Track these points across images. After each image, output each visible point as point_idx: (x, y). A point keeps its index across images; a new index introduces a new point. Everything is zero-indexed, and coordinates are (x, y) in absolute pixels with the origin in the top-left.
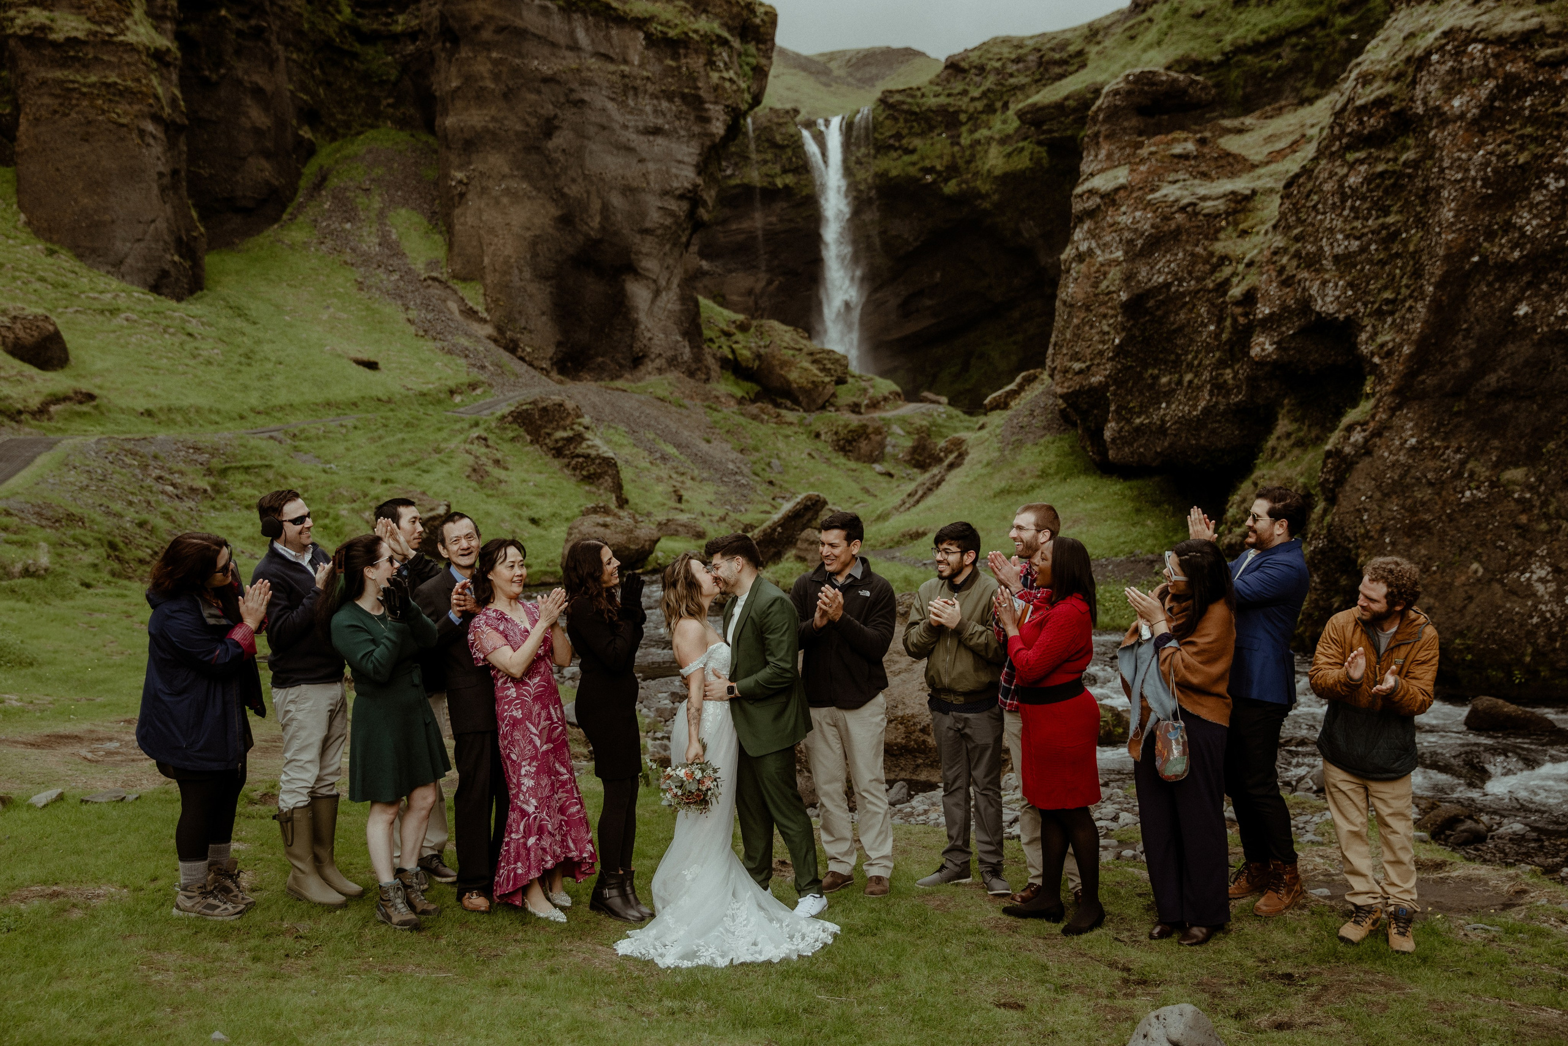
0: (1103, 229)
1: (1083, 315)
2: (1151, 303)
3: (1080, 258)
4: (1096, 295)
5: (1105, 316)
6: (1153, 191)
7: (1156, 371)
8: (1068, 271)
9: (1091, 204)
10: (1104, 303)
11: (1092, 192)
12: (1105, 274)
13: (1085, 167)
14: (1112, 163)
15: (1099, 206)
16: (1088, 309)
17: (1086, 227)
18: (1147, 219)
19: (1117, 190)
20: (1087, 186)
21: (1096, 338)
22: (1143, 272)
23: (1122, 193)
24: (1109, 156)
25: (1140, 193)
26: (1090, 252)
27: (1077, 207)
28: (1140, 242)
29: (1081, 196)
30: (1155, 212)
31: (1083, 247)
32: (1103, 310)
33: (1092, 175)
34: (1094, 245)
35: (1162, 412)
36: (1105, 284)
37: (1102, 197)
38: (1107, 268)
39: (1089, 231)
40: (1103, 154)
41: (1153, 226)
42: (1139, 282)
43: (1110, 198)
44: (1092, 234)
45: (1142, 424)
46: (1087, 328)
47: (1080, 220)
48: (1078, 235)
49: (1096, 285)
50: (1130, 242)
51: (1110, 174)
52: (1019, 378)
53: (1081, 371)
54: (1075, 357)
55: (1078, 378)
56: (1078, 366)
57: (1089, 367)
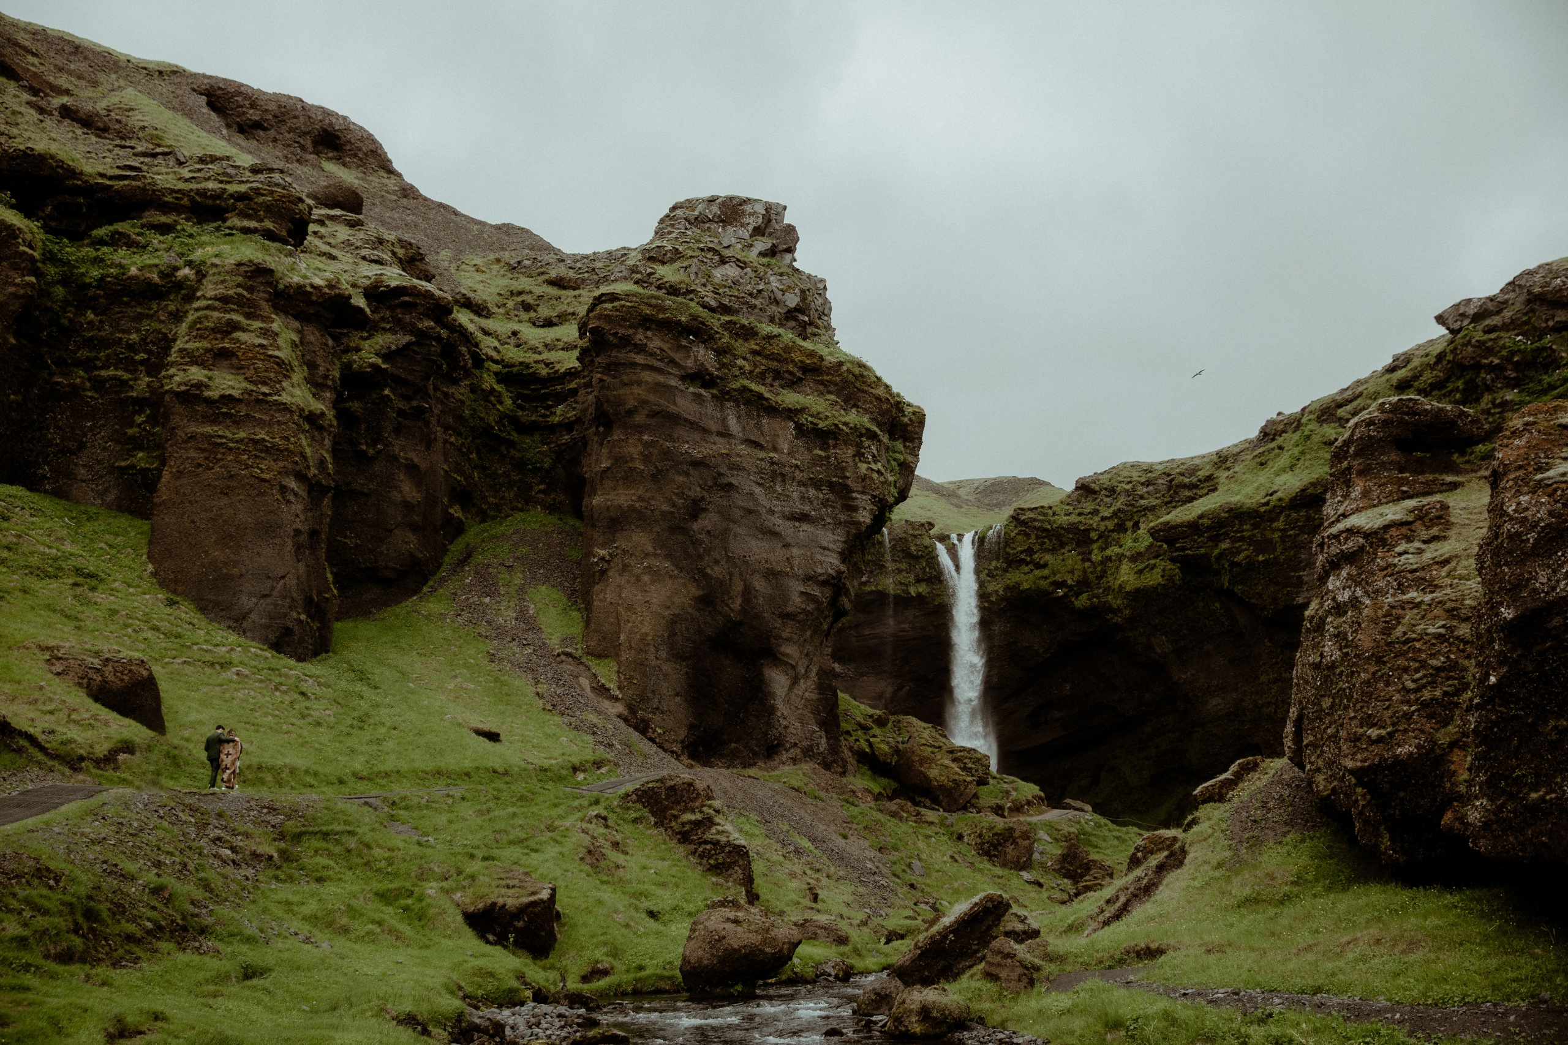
0: (1373, 574)
1: (1372, 669)
3: (1339, 609)
4: (1388, 644)
5: (1406, 670)
6: (1540, 469)
8: (1319, 627)
9: (1351, 545)
10: (1399, 654)
11: (1351, 532)
12: (1398, 619)
13: (1328, 510)
14: (1369, 502)
15: (1362, 548)
16: (1380, 661)
17: (1344, 573)
19: (1386, 528)
20: (1340, 526)
21: (1397, 697)
22: (1540, 578)
23: (1393, 532)
24: (1366, 494)
25: (1521, 473)
28: (1532, 537)
29: (1336, 537)
30: (1551, 495)
31: (1344, 596)
32: (1401, 662)
33: (1345, 516)
34: (1359, 592)
36: (1399, 631)
37: (1367, 535)
38: (1400, 611)
39: (1350, 577)
40: (1357, 491)
42: (1533, 591)
43: (1378, 538)
44: (1354, 581)
45: (1542, 799)
47: (1334, 565)
48: (1332, 584)
49: (1387, 631)
51: (1370, 513)
52: (1233, 768)
53: (1380, 739)
54: (1368, 721)
55: (1376, 749)
56: (1374, 733)
57: (1391, 735)
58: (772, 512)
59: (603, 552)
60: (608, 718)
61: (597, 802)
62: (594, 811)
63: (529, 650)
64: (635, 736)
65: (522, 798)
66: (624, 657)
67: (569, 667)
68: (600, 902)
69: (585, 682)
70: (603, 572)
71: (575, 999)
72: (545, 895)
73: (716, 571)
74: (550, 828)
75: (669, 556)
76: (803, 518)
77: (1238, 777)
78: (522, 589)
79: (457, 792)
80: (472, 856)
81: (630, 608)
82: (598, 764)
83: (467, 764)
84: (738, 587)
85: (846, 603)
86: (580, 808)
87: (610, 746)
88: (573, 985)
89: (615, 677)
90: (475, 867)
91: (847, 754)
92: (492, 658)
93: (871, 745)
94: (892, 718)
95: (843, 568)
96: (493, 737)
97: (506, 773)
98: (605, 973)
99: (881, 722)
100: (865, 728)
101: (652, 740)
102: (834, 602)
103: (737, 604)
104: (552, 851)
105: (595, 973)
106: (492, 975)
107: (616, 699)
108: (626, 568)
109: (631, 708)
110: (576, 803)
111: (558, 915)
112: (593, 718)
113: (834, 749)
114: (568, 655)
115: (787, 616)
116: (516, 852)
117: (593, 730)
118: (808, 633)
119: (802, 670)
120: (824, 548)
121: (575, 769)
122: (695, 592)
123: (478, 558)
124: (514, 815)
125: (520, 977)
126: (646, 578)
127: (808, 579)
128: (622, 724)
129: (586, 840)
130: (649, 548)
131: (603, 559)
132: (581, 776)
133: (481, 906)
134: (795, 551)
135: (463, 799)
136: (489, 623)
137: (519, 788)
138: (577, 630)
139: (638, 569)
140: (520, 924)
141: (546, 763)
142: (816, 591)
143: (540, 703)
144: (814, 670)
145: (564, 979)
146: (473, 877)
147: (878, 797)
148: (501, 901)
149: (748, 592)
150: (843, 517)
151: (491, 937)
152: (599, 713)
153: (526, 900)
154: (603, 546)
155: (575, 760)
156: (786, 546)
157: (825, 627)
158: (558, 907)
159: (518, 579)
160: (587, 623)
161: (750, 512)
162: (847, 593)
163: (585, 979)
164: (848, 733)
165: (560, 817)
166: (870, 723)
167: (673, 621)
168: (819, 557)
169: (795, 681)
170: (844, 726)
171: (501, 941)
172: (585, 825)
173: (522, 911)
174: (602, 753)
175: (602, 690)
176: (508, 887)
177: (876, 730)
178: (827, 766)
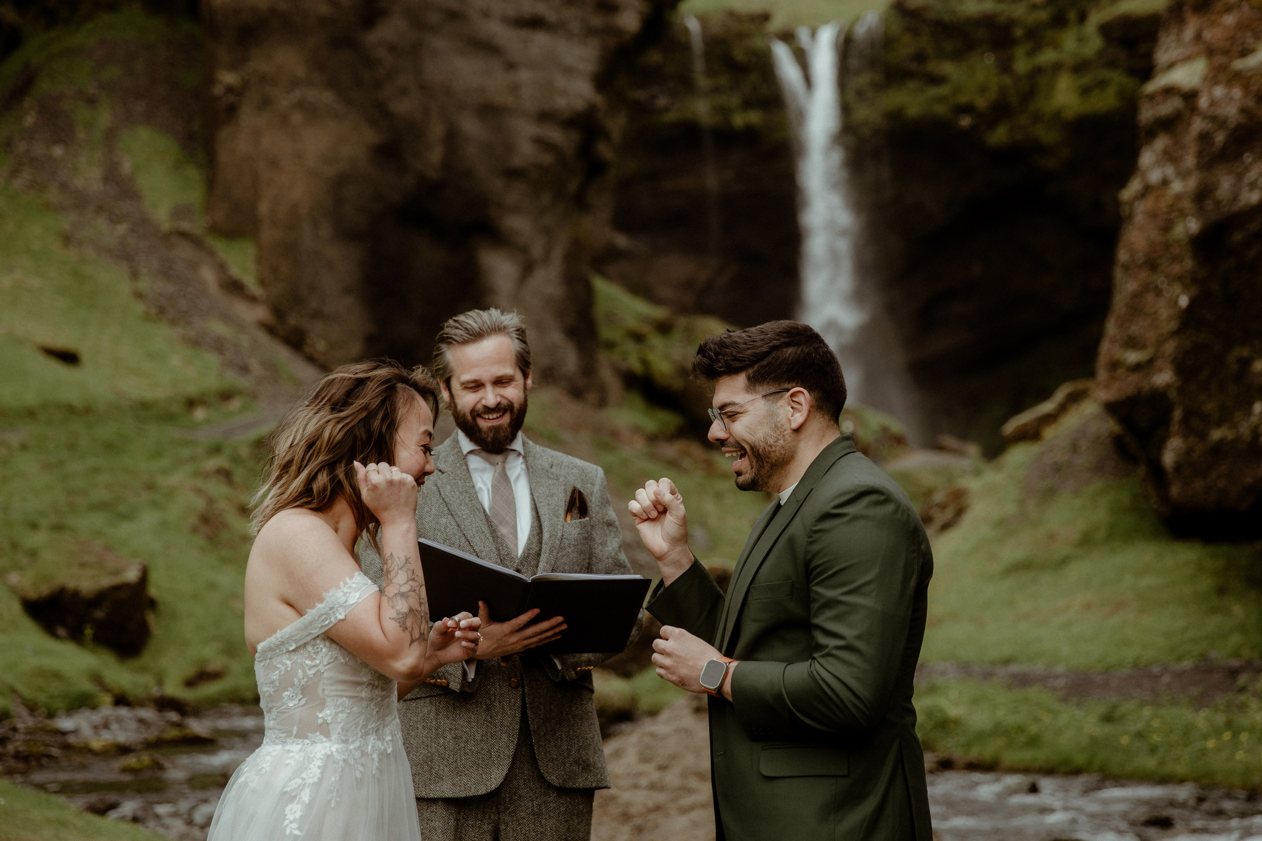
1: (1144, 276)
2: (1238, 237)
3: (1148, 192)
6: (1245, 53)
7: (1245, 352)
8: (1130, 217)
9: (1166, 108)
11: (1169, 91)
13: (1162, 56)
15: (1177, 114)
16: (1153, 267)
17: (1159, 145)
18: (1232, 99)
20: (1164, 81)
21: (1165, 313)
22: (1225, 185)
26: (1165, 182)
27: (1147, 114)
28: (1220, 138)
29: (1151, 97)
30: (1246, 87)
31: (1155, 176)
33: (1171, 66)
34: (1169, 172)
35: (1254, 420)
37: (1186, 96)
39: (1164, 151)
41: (1243, 110)
42: (1218, 203)
44: (1170, 157)
45: (1222, 442)
46: (1150, 297)
47: (1151, 135)
48: (1147, 158)
49: (1167, 228)
50: (1205, 138)
52: (1060, 395)
53: (1138, 367)
54: (1132, 343)
55: (1134, 378)
56: (1133, 357)
57: (1151, 361)
58: (486, 14)
59: (228, 78)
60: (241, 327)
61: (216, 450)
62: (212, 463)
63: (122, 228)
64: (282, 354)
65: (110, 447)
66: (269, 235)
67: (184, 251)
68: (213, 586)
69: (209, 275)
70: (232, 111)
71: (164, 704)
72: (132, 575)
73: (403, 107)
74: (150, 487)
75: (332, 84)
76: (535, 23)
77: (1063, 408)
78: (111, 135)
79: (14, 438)
80: (34, 526)
81: (274, 163)
82: (226, 396)
83: (30, 398)
84: (437, 129)
85: (604, 151)
86: (193, 459)
87: (244, 369)
88: (173, 689)
89: (251, 266)
90: (37, 539)
91: (607, 376)
92: (67, 240)
93: (645, 363)
94: (682, 322)
95: (598, 99)
96: (69, 358)
97: (88, 410)
98: (215, 676)
99: (664, 328)
100: (638, 338)
101: (311, 359)
102: (586, 150)
103: (436, 155)
104: (149, 519)
105: (203, 676)
106: (57, 676)
107: (252, 299)
108: (265, 103)
109: (279, 312)
110: (186, 452)
111: (152, 604)
112: (219, 328)
113: (588, 369)
114: (183, 235)
115: (513, 174)
116: (98, 520)
117: (219, 346)
118: (546, 199)
119: (537, 251)
120: (569, 71)
121: (191, 403)
122: (370, 136)
123: (44, 86)
124: (96, 470)
125: (97, 679)
126: (297, 118)
127: (545, 116)
128: (263, 338)
129: (200, 503)
130: (300, 71)
131: (230, 89)
132: (200, 414)
133: (45, 590)
134: (524, 76)
135: (24, 447)
136: (64, 186)
137: (106, 431)
138: (195, 196)
139: (285, 101)
140: (99, 614)
141: (149, 394)
142: (556, 135)
143: (139, 307)
144: (558, 254)
145: (160, 682)
146: (33, 554)
147: (653, 439)
148: (71, 584)
149: (452, 137)
150: (597, 21)
151: (61, 631)
152: (227, 318)
153: (106, 582)
154: (232, 67)
155: (192, 390)
156: (511, 66)
157: (573, 186)
158: (153, 591)
159: (105, 118)
160: (211, 184)
161: (453, 16)
162: (605, 135)
163: (190, 683)
164: (610, 345)
165: (165, 472)
166: (645, 329)
167: (339, 182)
168: (560, 81)
169: (528, 269)
170: (606, 333)
171: (76, 636)
172: (199, 483)
173: (102, 597)
174: (232, 379)
175: (234, 287)
176: (83, 565)
177: (656, 341)
178: (577, 393)
